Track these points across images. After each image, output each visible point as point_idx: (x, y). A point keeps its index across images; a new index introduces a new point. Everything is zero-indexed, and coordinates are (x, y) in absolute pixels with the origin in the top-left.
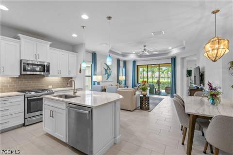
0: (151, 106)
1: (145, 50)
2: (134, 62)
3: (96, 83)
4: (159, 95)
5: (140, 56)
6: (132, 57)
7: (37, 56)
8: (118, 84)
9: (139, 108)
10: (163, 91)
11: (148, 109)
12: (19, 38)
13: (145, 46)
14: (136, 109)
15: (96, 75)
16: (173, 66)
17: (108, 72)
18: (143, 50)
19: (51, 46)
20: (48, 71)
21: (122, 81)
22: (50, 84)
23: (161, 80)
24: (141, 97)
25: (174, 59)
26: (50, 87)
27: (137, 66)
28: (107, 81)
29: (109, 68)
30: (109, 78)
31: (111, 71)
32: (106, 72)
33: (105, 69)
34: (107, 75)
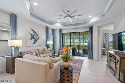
1: (68, 15)
2: (61, 30)
4: (79, 56)
8: (46, 48)
13: (68, 12)
16: (90, 33)
17: (35, 37)
25: (91, 28)
27: (63, 34)
28: (34, 45)
29: (37, 34)
30: (36, 42)
31: (38, 36)
32: (33, 37)
33: (31, 34)
34: (33, 40)
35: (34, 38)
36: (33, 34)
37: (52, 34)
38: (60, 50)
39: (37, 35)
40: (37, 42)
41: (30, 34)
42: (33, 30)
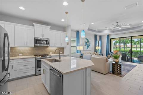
0: (123, 72)
1: (117, 25)
2: (108, 36)
3: (79, 51)
4: (131, 62)
5: (113, 31)
6: (107, 32)
7: (42, 35)
8: (95, 52)
9: (112, 72)
10: (135, 59)
11: (120, 74)
12: (33, 26)
13: (117, 23)
14: (108, 73)
15: (79, 46)
17: (88, 44)
18: (115, 26)
19: (50, 29)
20: (49, 44)
21: (98, 50)
22: (51, 52)
23: (133, 50)
24: (113, 64)
26: (51, 53)
27: (111, 39)
28: (87, 50)
29: (89, 41)
34: (87, 46)
37: (100, 40)
38: (108, 55)
42: (86, 39)
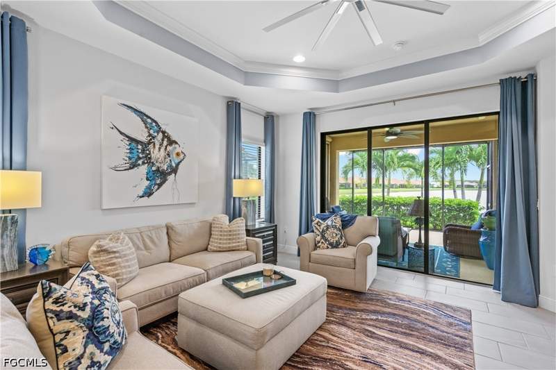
25: (520, 87)
29: (166, 136)
30: (160, 185)
31: (178, 150)
32: (139, 152)
33: (131, 139)
35: (148, 160)
36: (143, 137)
39: (171, 142)
40: (164, 186)
41: (122, 137)
